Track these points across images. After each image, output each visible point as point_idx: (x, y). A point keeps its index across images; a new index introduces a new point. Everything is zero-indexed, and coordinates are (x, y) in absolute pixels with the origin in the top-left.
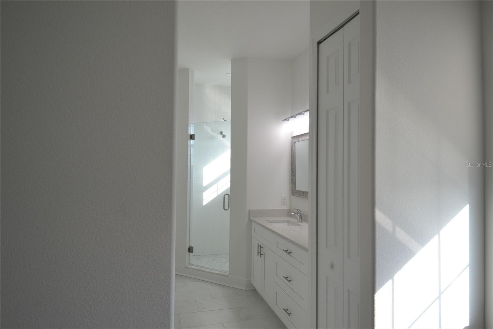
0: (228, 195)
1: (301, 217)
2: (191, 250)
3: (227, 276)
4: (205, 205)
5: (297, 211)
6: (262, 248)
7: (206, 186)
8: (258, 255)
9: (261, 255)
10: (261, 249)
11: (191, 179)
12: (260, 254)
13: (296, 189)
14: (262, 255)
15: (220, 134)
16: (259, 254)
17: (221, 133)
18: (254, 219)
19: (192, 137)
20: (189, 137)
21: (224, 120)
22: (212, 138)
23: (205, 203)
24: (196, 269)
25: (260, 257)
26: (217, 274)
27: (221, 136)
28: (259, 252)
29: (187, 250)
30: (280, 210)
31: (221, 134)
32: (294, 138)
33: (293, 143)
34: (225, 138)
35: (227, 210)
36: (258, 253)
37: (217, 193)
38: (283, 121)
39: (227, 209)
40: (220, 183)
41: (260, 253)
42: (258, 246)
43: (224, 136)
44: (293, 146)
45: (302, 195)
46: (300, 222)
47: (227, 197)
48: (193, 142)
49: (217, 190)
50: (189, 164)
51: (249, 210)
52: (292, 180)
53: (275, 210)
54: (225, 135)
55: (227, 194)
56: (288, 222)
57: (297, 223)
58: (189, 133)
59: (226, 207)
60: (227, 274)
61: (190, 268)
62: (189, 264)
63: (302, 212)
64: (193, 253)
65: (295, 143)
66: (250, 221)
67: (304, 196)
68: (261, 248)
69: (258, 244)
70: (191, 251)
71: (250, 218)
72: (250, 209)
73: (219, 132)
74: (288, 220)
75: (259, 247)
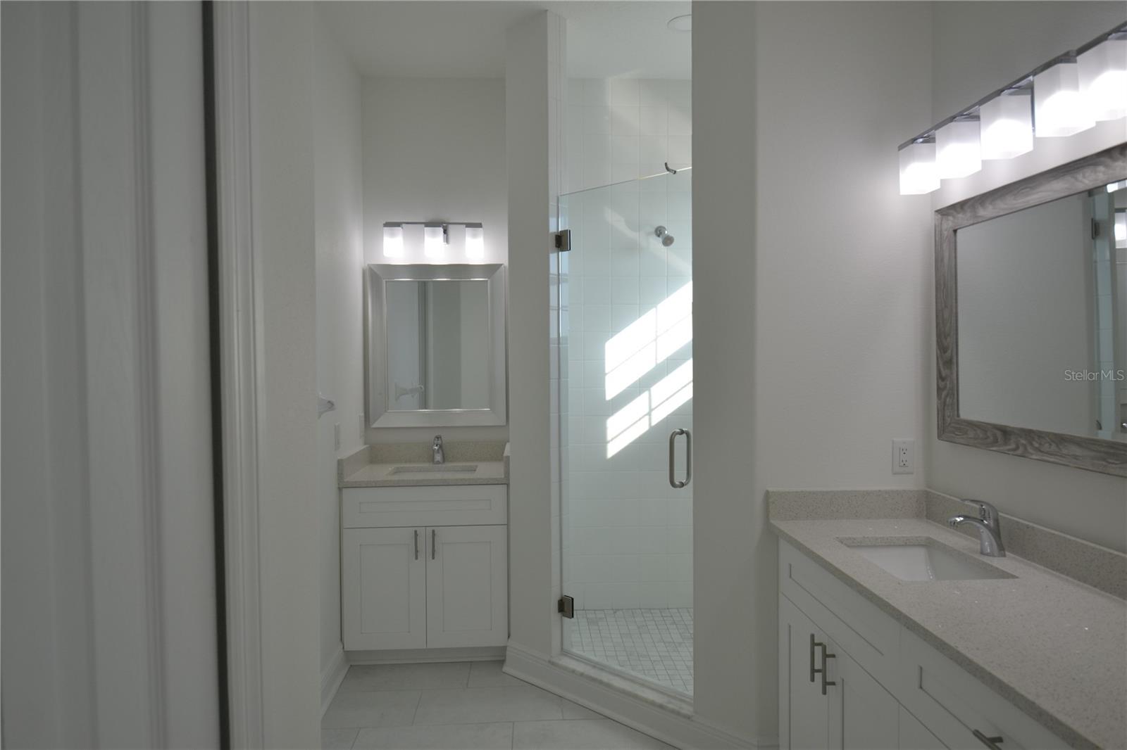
0: (684, 435)
1: (996, 532)
2: (565, 607)
3: (688, 717)
4: (613, 457)
5: (977, 506)
6: (833, 656)
7: (612, 399)
8: (813, 679)
9: (826, 684)
10: (828, 660)
11: (563, 380)
12: (824, 677)
13: (958, 416)
14: (833, 684)
15: (655, 236)
16: (818, 676)
17: (659, 232)
18: (786, 527)
19: (561, 241)
20: (552, 242)
21: (668, 169)
22: (632, 248)
23: (612, 450)
24: (582, 675)
25: (824, 692)
26: (653, 703)
27: (660, 240)
28: (818, 666)
29: (554, 606)
30: (887, 492)
31: (659, 236)
32: (947, 215)
33: (945, 233)
34: (671, 246)
35: (682, 485)
36: (813, 671)
37: (650, 419)
38: (901, 147)
39: (684, 481)
40: (660, 390)
41: (823, 671)
42: (813, 644)
43: (668, 241)
44: (945, 246)
45: (995, 441)
46: (993, 556)
47: (681, 441)
48: (564, 255)
49: (647, 410)
50: (553, 335)
51: (767, 492)
52: (941, 377)
53: (868, 493)
54: (671, 235)
55: (682, 432)
56: (929, 545)
57: (977, 556)
58: (553, 229)
59: (680, 476)
60: (687, 709)
61: (565, 669)
62: (564, 653)
63: (1000, 514)
64: (573, 617)
65: (955, 231)
66: (772, 536)
67: (1013, 446)
68: (825, 656)
69: (813, 636)
70: (566, 609)
71: (772, 521)
72: (770, 489)
73: (654, 230)
74: (928, 538)
75: (818, 650)
